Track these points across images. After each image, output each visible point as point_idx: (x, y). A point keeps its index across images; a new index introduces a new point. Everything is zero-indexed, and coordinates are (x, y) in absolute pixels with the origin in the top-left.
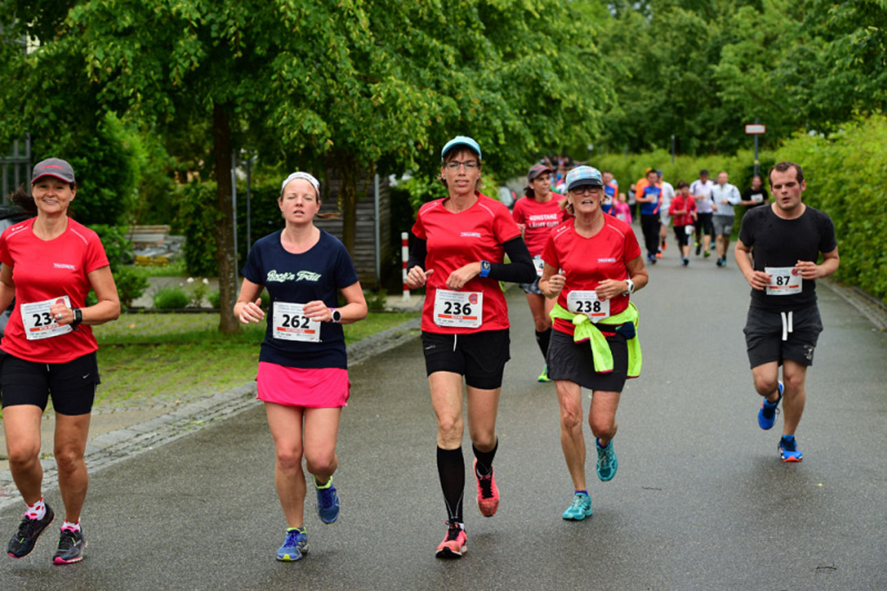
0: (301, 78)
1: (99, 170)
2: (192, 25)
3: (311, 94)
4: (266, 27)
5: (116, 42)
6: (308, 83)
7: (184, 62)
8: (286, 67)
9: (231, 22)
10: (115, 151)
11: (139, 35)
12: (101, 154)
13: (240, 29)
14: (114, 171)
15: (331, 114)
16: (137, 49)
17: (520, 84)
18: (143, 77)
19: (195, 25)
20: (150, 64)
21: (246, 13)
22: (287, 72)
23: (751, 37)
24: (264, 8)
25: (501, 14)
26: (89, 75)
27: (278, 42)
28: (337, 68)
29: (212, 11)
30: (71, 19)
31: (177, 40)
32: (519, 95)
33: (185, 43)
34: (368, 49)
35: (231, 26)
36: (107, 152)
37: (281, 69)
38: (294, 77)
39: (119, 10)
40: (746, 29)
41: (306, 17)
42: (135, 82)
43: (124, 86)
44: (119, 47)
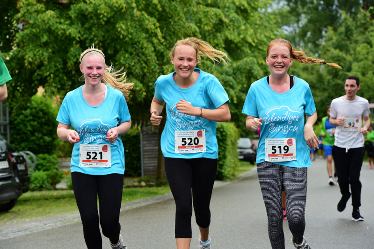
0: (130, 63)
1: (43, 127)
2: (77, 41)
3: (135, 71)
4: (113, 40)
5: (40, 49)
6: (133, 66)
7: (74, 58)
8: (122, 58)
9: (95, 39)
10: (50, 118)
11: (51, 46)
12: (44, 120)
13: (100, 41)
14: (50, 128)
15: (145, 81)
16: (50, 52)
17: (241, 73)
18: (53, 66)
19: (78, 39)
20: (57, 60)
21: (103, 34)
22: (123, 61)
23: (366, 59)
24: (111, 31)
25: (236, 44)
26: (26, 65)
27: (118, 47)
28: (147, 59)
29: (86, 34)
30: (17, 38)
31: (70, 48)
32: (242, 77)
33: (74, 49)
34: (163, 50)
35: (95, 41)
36: (47, 118)
37: (120, 59)
38: (126, 63)
39: (41, 34)
40: (363, 55)
41: (131, 34)
42: (50, 69)
43: (45, 71)
44: (41, 52)
